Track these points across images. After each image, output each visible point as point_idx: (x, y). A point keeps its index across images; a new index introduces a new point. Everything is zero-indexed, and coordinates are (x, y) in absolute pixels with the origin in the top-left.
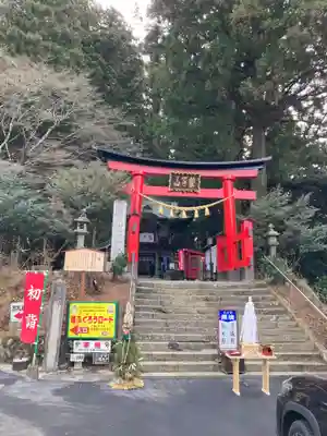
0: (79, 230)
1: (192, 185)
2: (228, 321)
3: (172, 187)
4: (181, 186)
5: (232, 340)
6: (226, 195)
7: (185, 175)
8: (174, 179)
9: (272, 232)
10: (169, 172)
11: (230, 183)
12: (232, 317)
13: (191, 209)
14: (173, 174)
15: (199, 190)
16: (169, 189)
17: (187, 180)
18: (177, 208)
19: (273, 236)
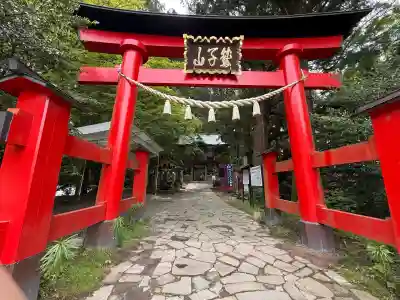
1: (226, 63)
3: (190, 66)
4: (206, 62)
7: (213, 44)
8: (193, 55)
11: (290, 60)
13: (224, 104)
14: (190, 41)
15: (239, 73)
16: (185, 71)
17: (218, 54)
18: (199, 103)
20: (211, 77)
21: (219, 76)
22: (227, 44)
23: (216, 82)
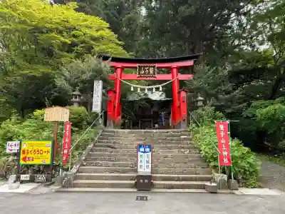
0: (74, 99)
1: (151, 72)
2: (145, 152)
3: (139, 74)
4: (145, 73)
5: (147, 166)
6: (173, 77)
7: (147, 66)
8: (140, 70)
9: (200, 98)
10: (137, 65)
12: (148, 150)
13: (150, 87)
14: (139, 66)
15: (156, 76)
16: (137, 76)
17: (148, 69)
18: (142, 87)
19: (200, 100)
20: (146, 77)
22: (152, 66)
23: (148, 78)
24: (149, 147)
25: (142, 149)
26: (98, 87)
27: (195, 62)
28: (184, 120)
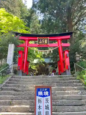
1: (46, 42)
2: (44, 96)
4: (42, 42)
6: (59, 45)
7: (43, 39)
8: (39, 41)
9: (77, 55)
11: (59, 41)
12: (47, 93)
14: (39, 39)
15: (49, 44)
16: (38, 44)
17: (44, 41)
18: (41, 51)
19: (78, 57)
20: (43, 45)
21: (45, 45)
22: (46, 39)
24: (48, 90)
25: (40, 93)
26: (11, 48)
27: (71, 36)
28: (69, 69)
